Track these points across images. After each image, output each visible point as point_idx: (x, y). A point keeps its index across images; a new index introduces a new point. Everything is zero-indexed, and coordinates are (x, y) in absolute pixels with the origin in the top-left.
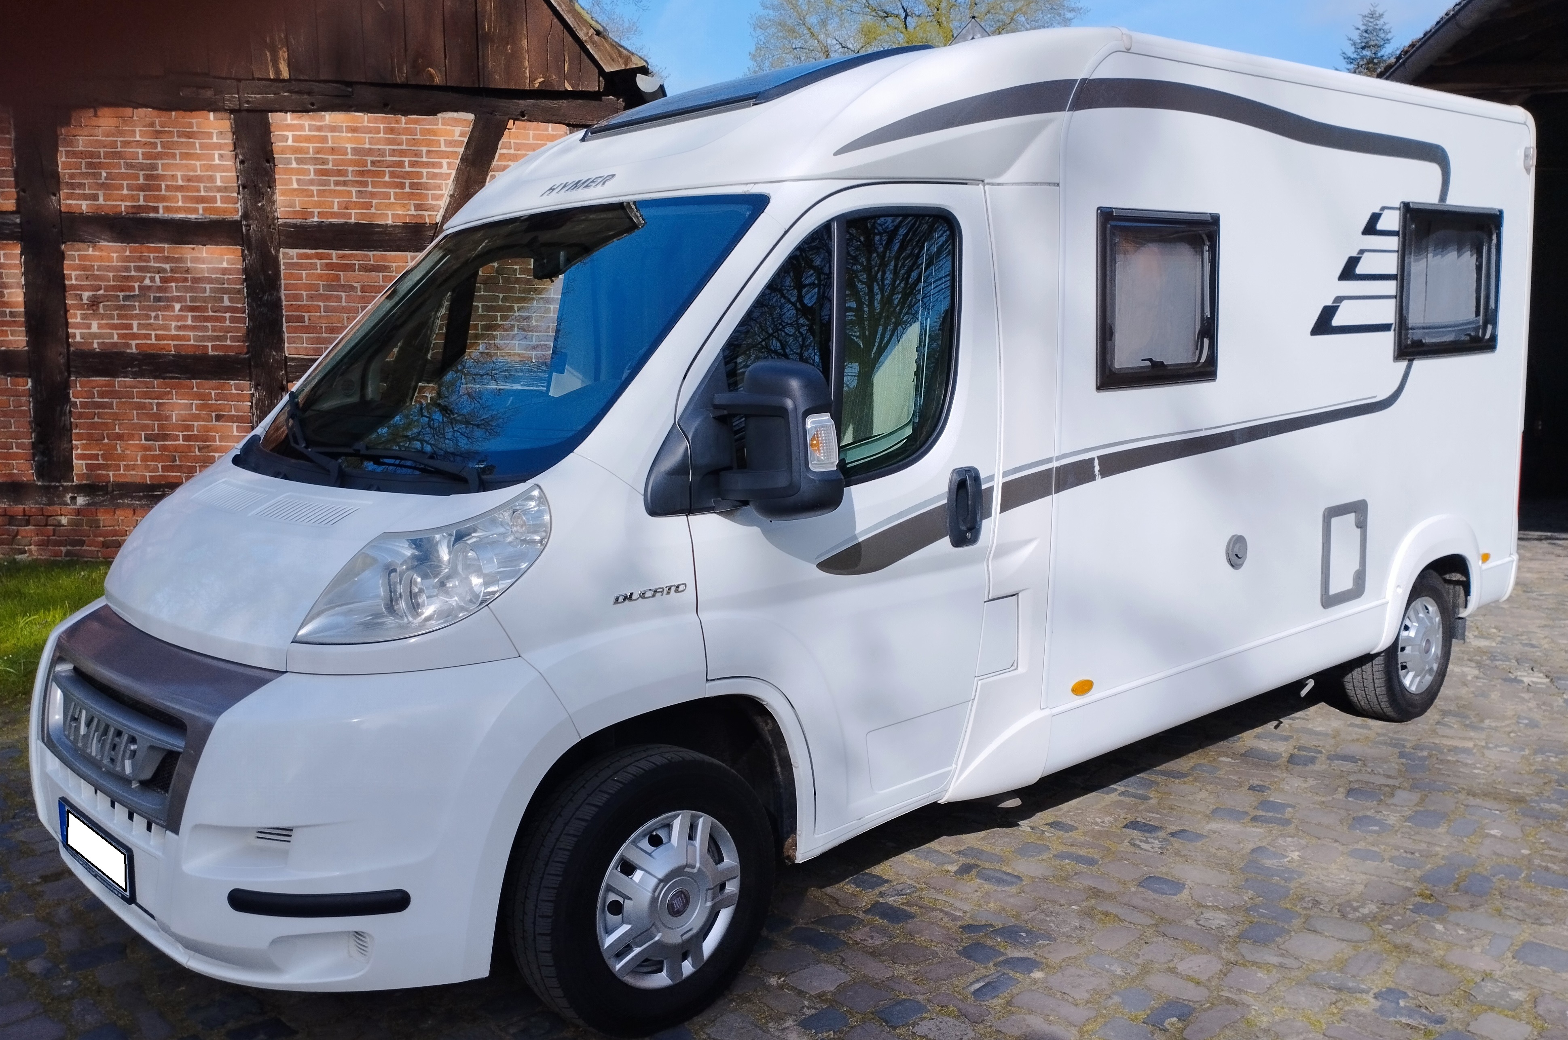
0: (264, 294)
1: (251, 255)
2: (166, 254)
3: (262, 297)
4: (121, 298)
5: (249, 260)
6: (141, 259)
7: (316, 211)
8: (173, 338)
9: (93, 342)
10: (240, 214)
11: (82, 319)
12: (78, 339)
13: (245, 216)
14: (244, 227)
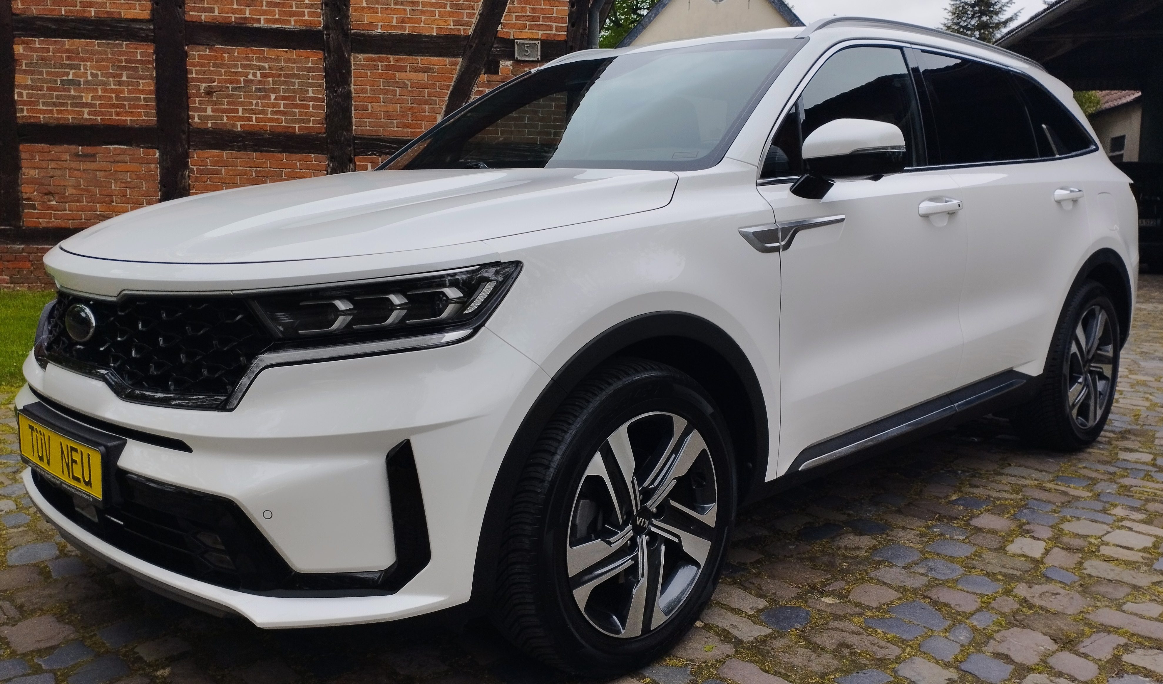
0: (339, 88)
1: (330, 57)
2: (266, 56)
3: (337, 90)
4: (230, 88)
5: (328, 61)
6: (246, 58)
7: (380, 24)
8: (270, 120)
9: (208, 123)
10: (322, 26)
11: (200, 104)
12: (196, 120)
13: (326, 27)
14: (325, 36)
